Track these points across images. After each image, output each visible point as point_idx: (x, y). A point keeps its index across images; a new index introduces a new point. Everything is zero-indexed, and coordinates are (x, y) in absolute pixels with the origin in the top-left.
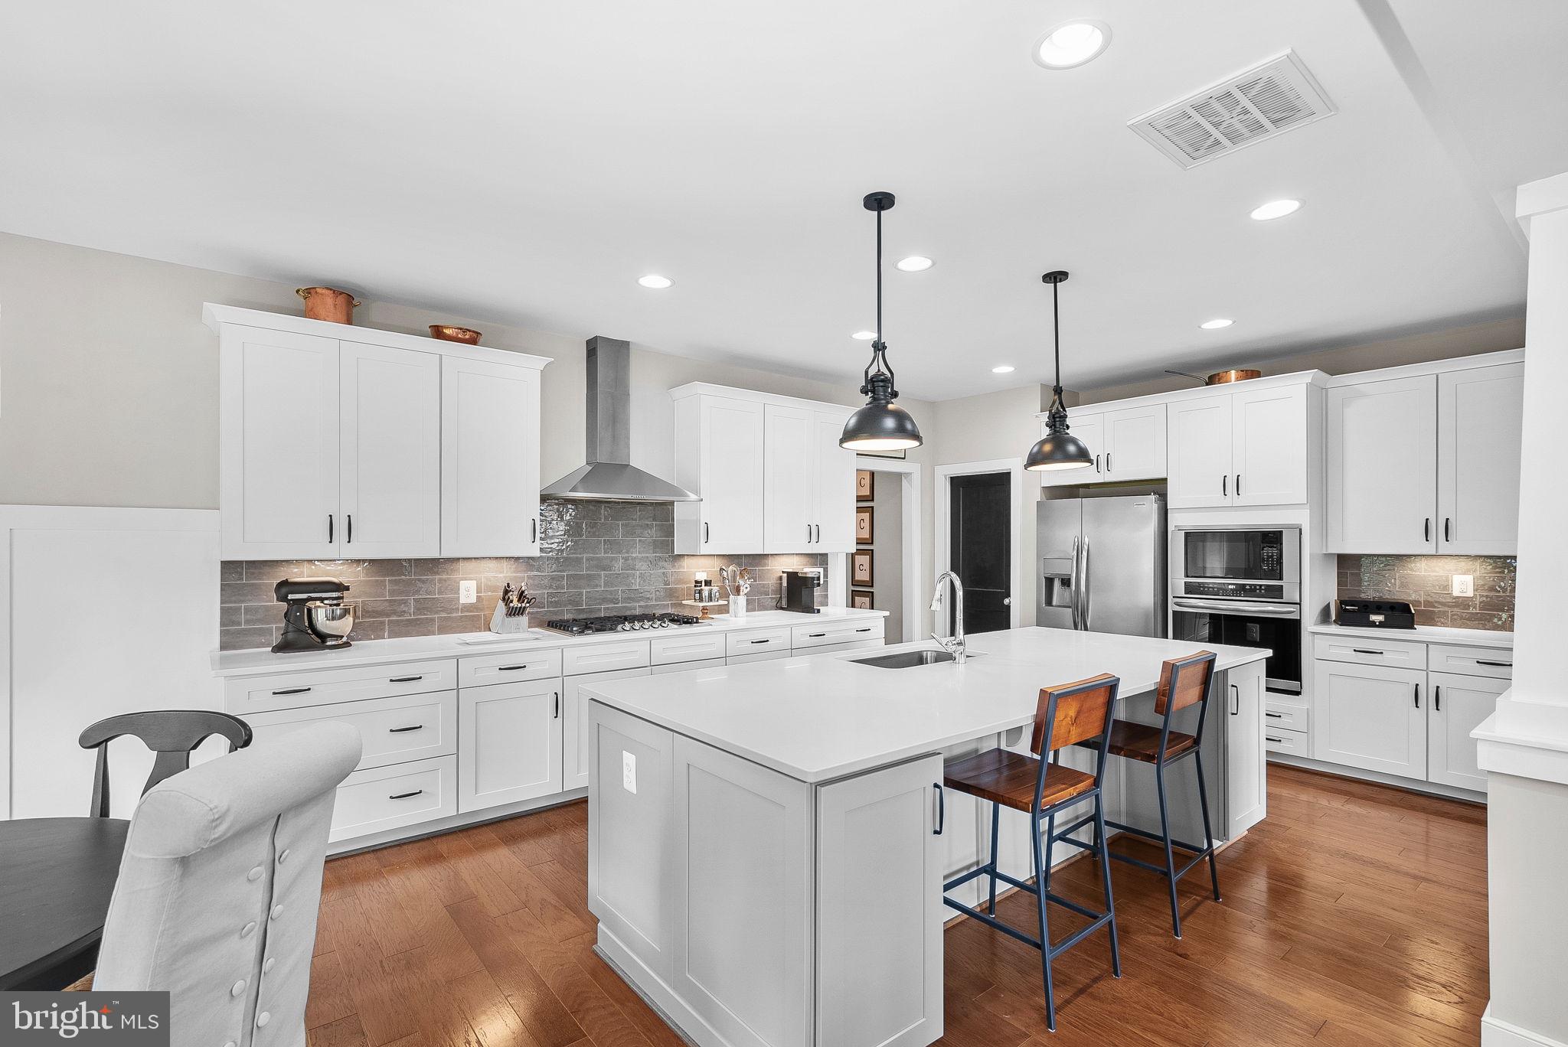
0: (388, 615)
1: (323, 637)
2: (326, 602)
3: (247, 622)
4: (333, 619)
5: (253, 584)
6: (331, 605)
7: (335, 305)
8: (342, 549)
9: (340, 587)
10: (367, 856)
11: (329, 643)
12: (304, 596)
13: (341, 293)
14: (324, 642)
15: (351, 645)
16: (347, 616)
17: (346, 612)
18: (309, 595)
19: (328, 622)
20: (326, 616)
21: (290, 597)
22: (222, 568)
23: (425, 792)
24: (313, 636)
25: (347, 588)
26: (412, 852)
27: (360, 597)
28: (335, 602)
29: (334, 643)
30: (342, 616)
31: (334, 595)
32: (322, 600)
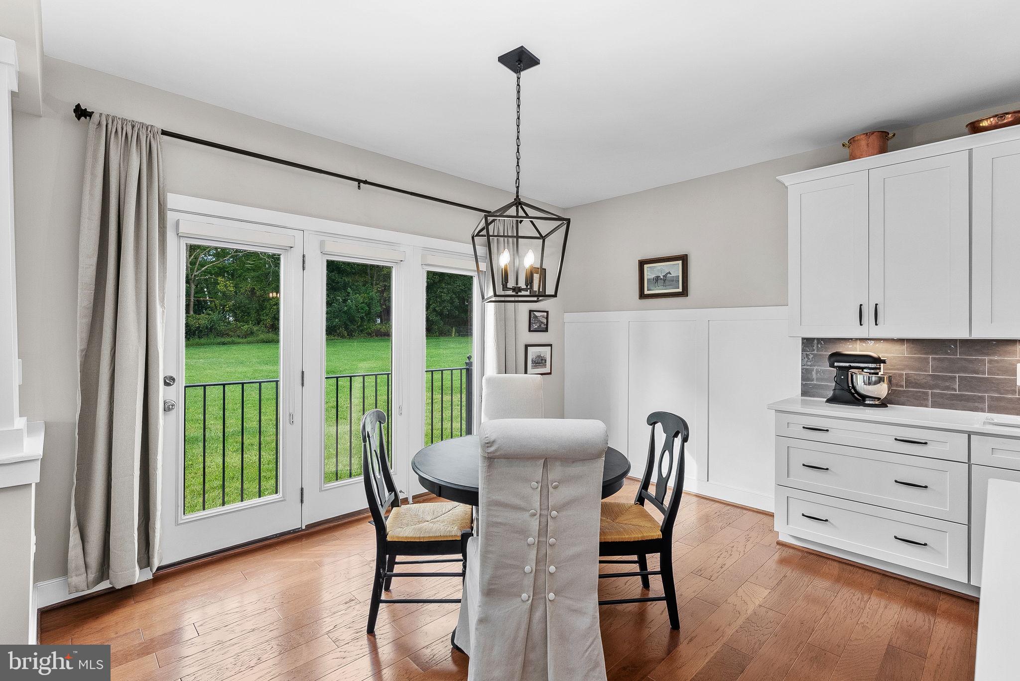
0: (931, 388)
1: (864, 397)
2: (865, 370)
3: (817, 379)
4: (869, 384)
5: (820, 355)
6: (870, 373)
7: (868, 145)
8: (869, 330)
9: (878, 361)
10: (875, 575)
11: (867, 402)
12: (847, 364)
13: (873, 133)
14: (864, 400)
15: (887, 406)
16: (882, 383)
17: (881, 380)
18: (850, 364)
19: (865, 386)
20: (864, 382)
21: (836, 364)
22: (803, 343)
23: (930, 547)
24: (856, 395)
25: (884, 362)
26: (915, 593)
27: (903, 370)
28: (872, 371)
29: (871, 402)
30: (876, 383)
31: (873, 366)
32: (862, 368)
